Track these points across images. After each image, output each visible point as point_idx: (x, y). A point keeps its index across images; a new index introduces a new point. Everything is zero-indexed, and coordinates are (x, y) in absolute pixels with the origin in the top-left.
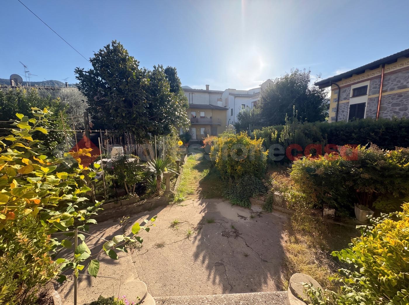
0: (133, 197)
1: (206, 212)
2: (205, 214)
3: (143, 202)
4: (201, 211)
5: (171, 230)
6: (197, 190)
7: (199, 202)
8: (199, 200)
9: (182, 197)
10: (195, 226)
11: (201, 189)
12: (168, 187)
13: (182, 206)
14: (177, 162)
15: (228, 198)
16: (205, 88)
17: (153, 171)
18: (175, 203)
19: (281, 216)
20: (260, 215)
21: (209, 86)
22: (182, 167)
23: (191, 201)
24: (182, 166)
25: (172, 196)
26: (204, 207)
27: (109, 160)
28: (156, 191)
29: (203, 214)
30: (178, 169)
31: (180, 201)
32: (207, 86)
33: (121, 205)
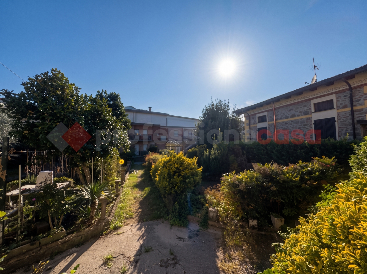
0: (57, 232)
1: (145, 238)
2: (144, 241)
3: (71, 237)
4: (140, 238)
5: (102, 270)
6: (136, 213)
7: (138, 226)
8: (138, 225)
9: (119, 224)
10: (131, 260)
11: (140, 210)
12: (104, 214)
13: (119, 234)
14: (117, 183)
15: (167, 218)
16: (148, 110)
17: (87, 197)
18: (110, 233)
19: (216, 232)
20: (197, 234)
21: (151, 108)
22: (122, 187)
23: (129, 227)
24: (122, 185)
25: (108, 224)
26: (143, 232)
27: (33, 187)
28: (88, 221)
29: (141, 242)
30: (118, 190)
31: (117, 228)
32: (150, 108)
33: (39, 246)
